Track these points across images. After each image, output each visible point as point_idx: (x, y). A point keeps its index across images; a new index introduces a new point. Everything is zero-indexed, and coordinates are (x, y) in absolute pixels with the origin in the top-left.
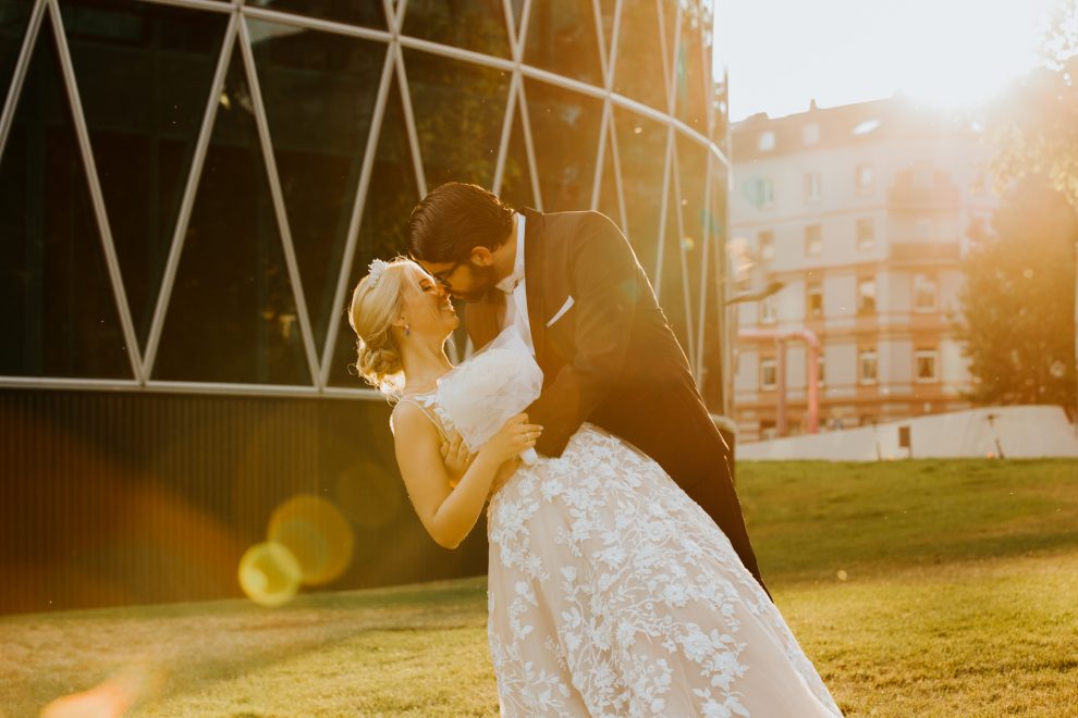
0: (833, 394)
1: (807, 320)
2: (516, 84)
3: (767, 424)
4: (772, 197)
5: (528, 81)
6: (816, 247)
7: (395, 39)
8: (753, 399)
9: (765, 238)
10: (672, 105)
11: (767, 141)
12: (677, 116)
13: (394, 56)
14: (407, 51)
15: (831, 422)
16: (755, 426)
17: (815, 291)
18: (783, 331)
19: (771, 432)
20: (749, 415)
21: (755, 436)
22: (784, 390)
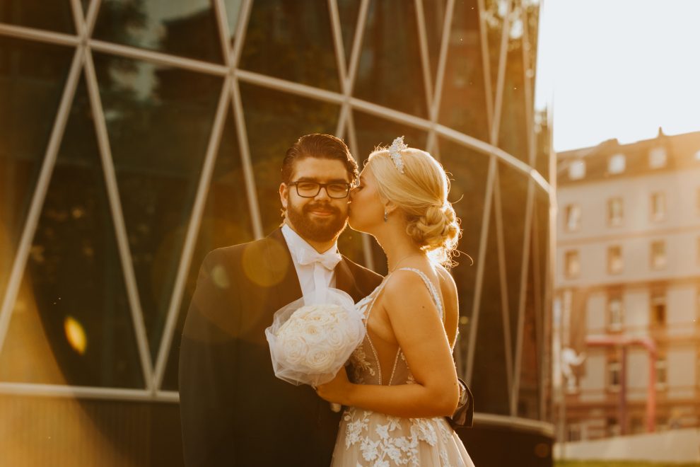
0: (672, 395)
1: (651, 328)
2: (345, 117)
3: (612, 422)
4: (621, 214)
5: (357, 114)
6: (660, 261)
7: (232, 74)
8: (600, 398)
9: (615, 252)
10: (494, 135)
11: (617, 164)
12: (501, 145)
13: (230, 89)
14: (243, 85)
15: (670, 421)
16: (602, 423)
17: (659, 301)
18: (626, 338)
19: (616, 429)
20: (597, 413)
21: (602, 433)
22: (624, 391)
